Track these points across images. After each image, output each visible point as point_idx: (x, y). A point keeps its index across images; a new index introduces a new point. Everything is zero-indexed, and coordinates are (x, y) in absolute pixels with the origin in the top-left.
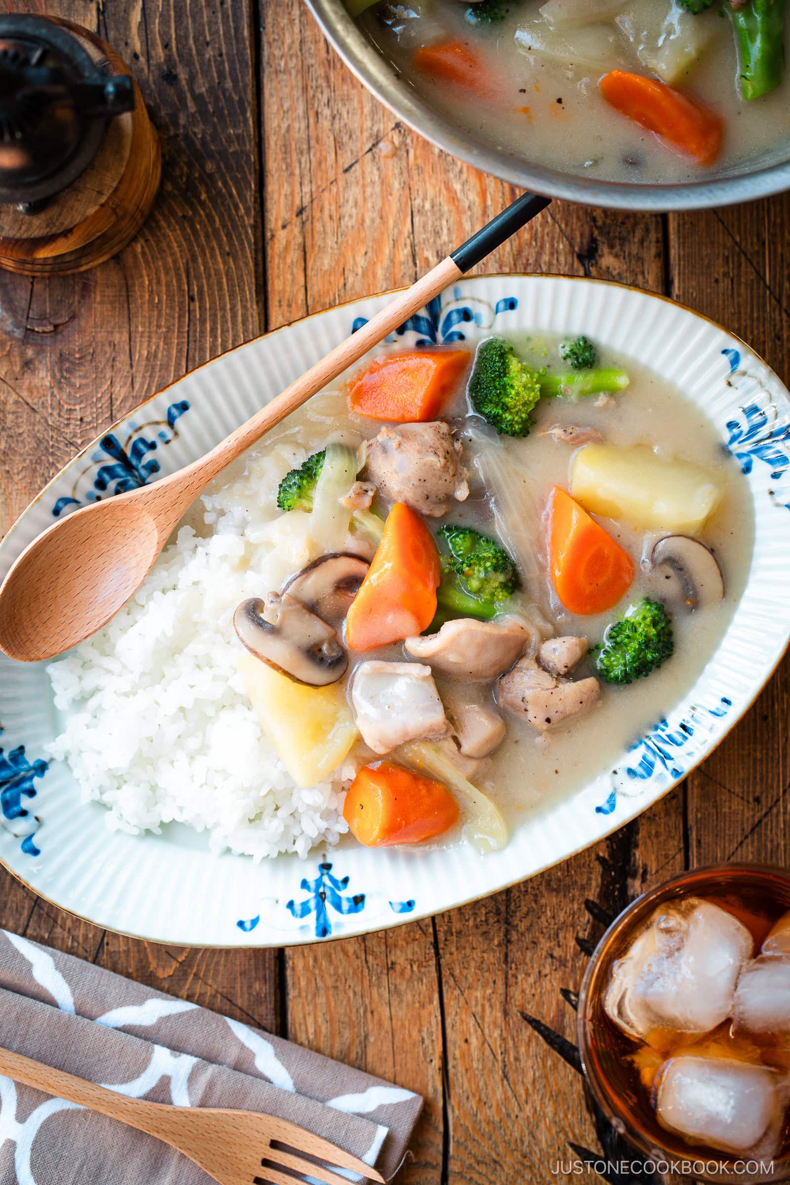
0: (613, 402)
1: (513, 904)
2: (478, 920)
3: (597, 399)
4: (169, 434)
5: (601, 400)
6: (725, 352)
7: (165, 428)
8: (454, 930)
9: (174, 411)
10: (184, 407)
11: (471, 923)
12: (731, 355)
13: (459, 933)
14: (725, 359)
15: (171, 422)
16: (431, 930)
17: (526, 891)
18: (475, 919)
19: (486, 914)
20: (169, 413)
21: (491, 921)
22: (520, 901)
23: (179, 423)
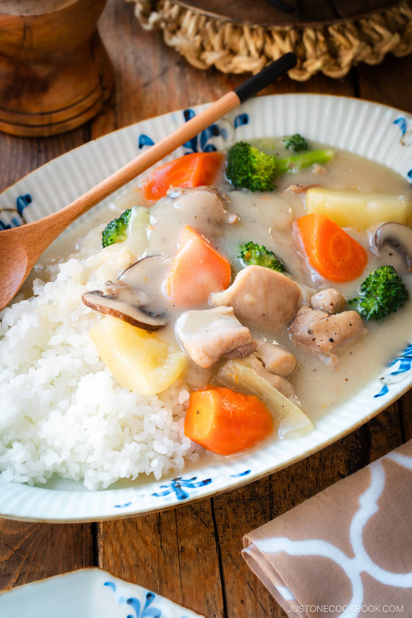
0: (324, 170)
1: (276, 506)
2: (249, 517)
3: (313, 168)
4: (19, 220)
5: (316, 168)
6: (396, 122)
7: (15, 215)
8: (230, 524)
9: (22, 202)
10: (28, 199)
11: (243, 519)
12: (400, 124)
13: (234, 526)
14: (397, 127)
15: (20, 211)
16: (212, 524)
17: (286, 497)
18: (246, 517)
19: (255, 513)
20: (18, 204)
21: (259, 518)
22: (281, 504)
23: (26, 212)
